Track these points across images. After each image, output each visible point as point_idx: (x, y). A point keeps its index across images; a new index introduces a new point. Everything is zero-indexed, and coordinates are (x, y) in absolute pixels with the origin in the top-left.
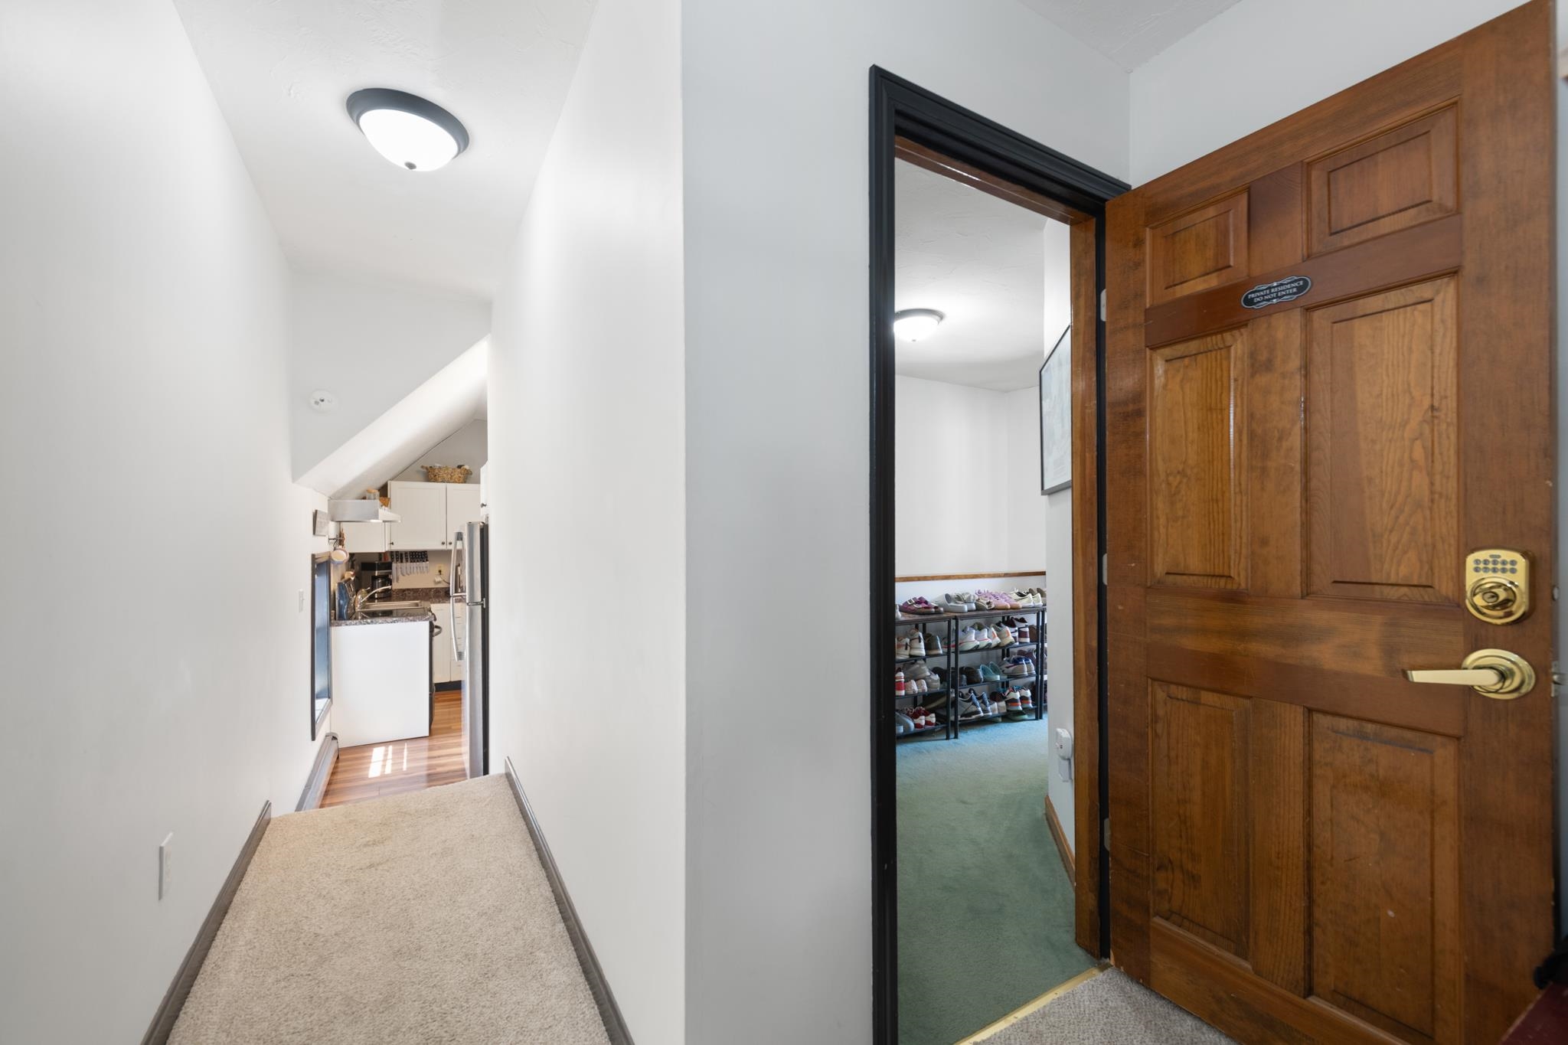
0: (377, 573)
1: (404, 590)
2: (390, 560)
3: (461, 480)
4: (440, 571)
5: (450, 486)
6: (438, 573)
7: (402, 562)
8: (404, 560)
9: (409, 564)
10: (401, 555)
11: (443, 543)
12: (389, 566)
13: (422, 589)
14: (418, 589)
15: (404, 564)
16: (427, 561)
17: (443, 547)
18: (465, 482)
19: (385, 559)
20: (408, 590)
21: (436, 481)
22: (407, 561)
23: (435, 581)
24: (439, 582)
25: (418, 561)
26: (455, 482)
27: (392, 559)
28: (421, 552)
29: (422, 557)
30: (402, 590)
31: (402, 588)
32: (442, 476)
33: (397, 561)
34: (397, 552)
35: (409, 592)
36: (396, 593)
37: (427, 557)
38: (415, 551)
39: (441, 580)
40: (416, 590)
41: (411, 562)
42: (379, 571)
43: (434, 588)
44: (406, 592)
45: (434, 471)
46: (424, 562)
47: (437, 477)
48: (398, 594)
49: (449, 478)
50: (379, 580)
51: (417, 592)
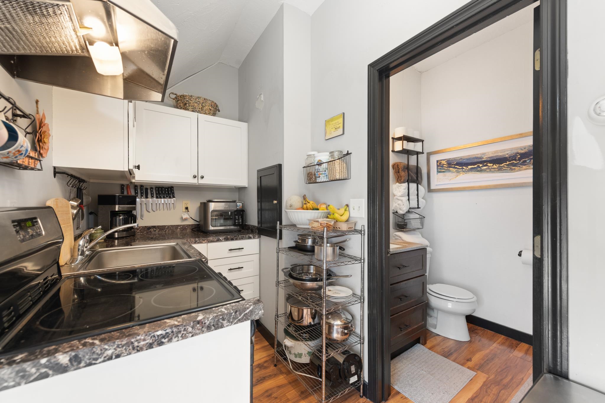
0: (117, 208)
1: (149, 228)
2: (133, 193)
3: (212, 112)
4: (187, 208)
5: (202, 116)
6: (184, 210)
7: (147, 197)
8: (149, 196)
9: (155, 199)
10: (146, 189)
11: (195, 177)
12: (132, 201)
13: (168, 226)
14: (165, 226)
15: (150, 200)
16: (174, 197)
17: (194, 181)
18: (214, 114)
19: (128, 193)
20: (154, 227)
21: (186, 109)
22: (152, 197)
23: (182, 218)
24: (186, 219)
25: (164, 198)
26: (205, 113)
27: (136, 193)
28: (168, 188)
29: (168, 192)
30: (146, 229)
31: (145, 227)
32: (193, 105)
33: (142, 196)
34: (142, 186)
35: (155, 229)
36: (140, 231)
37: (173, 193)
38: (161, 187)
39: (188, 217)
40: (161, 228)
41: (157, 198)
42: (121, 206)
43: (181, 225)
44: (152, 230)
45: (185, 99)
46: (170, 198)
47: (187, 105)
48: (142, 232)
49: (200, 108)
50: (120, 216)
51: (163, 229)
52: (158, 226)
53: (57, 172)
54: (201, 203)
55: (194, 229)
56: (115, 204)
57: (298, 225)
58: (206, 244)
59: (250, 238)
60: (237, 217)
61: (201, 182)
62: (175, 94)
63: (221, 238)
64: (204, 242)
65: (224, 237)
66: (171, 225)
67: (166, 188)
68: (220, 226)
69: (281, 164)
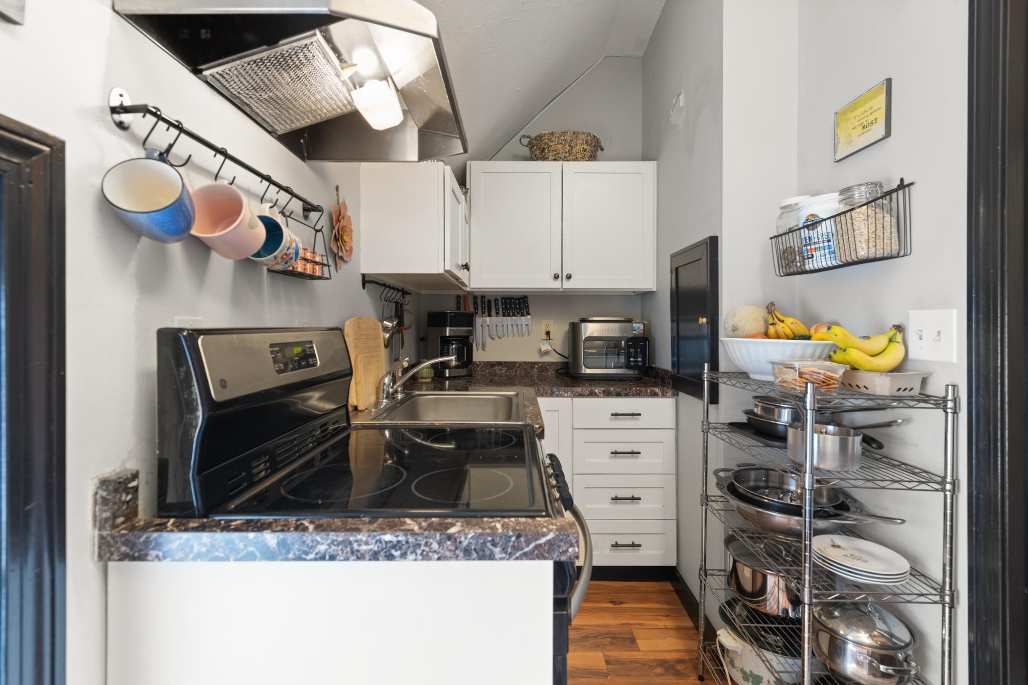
0: (448, 332)
1: (492, 365)
2: (472, 310)
3: (587, 154)
4: (548, 333)
5: (570, 167)
6: (544, 336)
7: (490, 315)
8: (493, 312)
9: (501, 318)
10: (489, 301)
11: (556, 277)
12: (469, 321)
13: (520, 363)
14: (515, 363)
15: (494, 318)
16: (528, 314)
17: (556, 285)
18: (593, 158)
19: (465, 309)
20: (500, 363)
21: (544, 159)
22: (497, 314)
23: (540, 350)
24: (547, 353)
25: (514, 315)
26: (576, 159)
27: (476, 309)
28: (519, 299)
29: (520, 306)
30: (488, 367)
31: (488, 362)
32: (555, 149)
33: (483, 313)
34: (483, 297)
35: (501, 367)
36: (481, 368)
37: (528, 307)
38: (510, 297)
39: (550, 348)
40: (510, 365)
41: (504, 315)
42: (452, 328)
43: (539, 363)
44: (496, 368)
45: (542, 141)
46: (523, 315)
47: (546, 151)
48: (483, 371)
49: (566, 152)
50: (453, 344)
51: (512, 369)
52: (505, 362)
53: (366, 280)
54: (570, 324)
55: (560, 371)
56: (446, 326)
57: (753, 373)
58: (570, 398)
59: (655, 395)
60: (632, 351)
61: (568, 285)
62: (529, 137)
63: (596, 391)
64: (566, 395)
65: (602, 389)
66: (524, 362)
67: (516, 299)
68: (615, 368)
69: (717, 237)
